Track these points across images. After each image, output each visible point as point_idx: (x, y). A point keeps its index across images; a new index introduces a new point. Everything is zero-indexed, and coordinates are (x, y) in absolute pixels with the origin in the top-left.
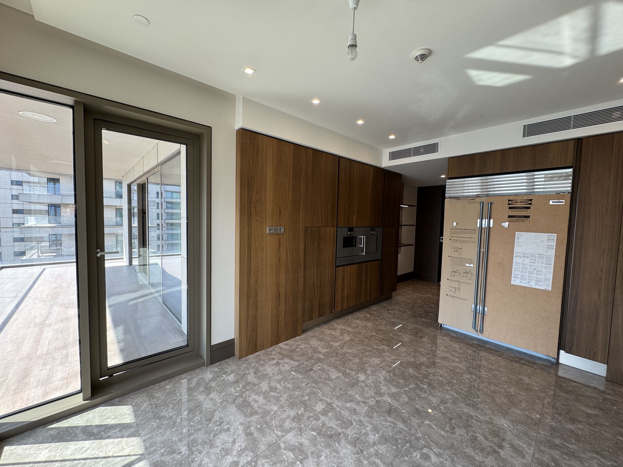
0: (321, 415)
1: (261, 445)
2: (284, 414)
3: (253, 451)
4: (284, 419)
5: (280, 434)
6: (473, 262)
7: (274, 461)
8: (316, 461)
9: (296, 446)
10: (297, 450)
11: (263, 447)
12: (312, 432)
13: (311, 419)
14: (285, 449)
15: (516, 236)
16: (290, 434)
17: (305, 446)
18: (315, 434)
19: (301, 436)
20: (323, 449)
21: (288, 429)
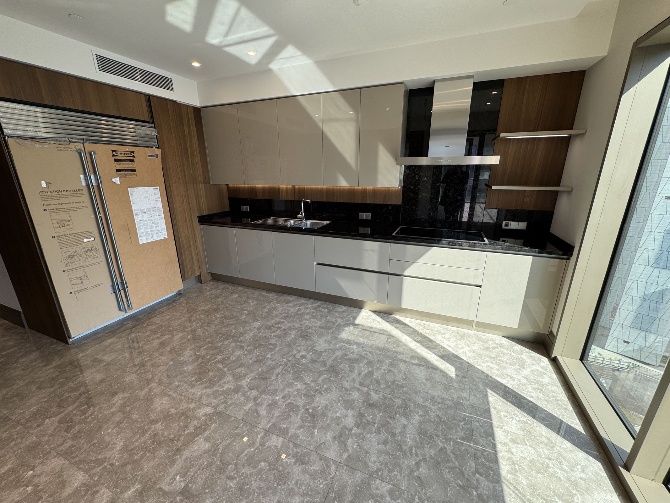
0: (288, 434)
1: (357, 480)
2: (303, 479)
3: (369, 484)
4: (311, 475)
5: (333, 468)
6: (93, 233)
7: (364, 453)
8: (344, 418)
9: (339, 442)
10: (342, 439)
11: (358, 476)
12: (316, 434)
13: (298, 443)
14: (348, 450)
15: (130, 193)
16: (328, 455)
17: (334, 433)
18: (316, 431)
19: (325, 443)
20: (329, 418)
21: (322, 461)
